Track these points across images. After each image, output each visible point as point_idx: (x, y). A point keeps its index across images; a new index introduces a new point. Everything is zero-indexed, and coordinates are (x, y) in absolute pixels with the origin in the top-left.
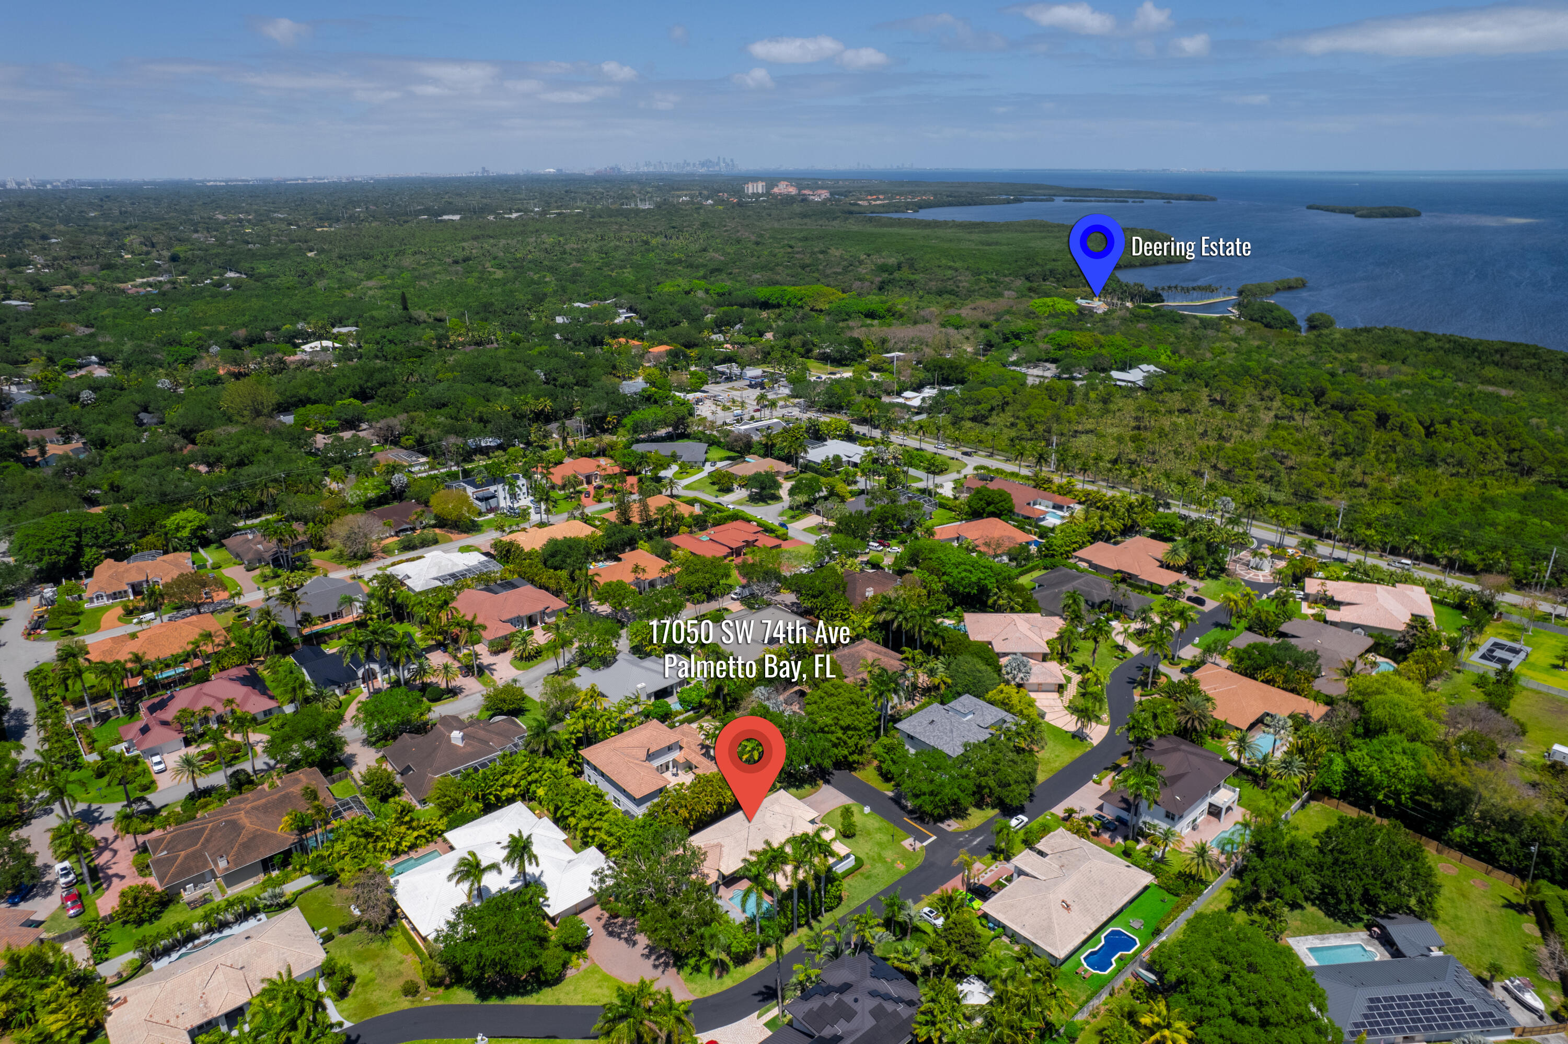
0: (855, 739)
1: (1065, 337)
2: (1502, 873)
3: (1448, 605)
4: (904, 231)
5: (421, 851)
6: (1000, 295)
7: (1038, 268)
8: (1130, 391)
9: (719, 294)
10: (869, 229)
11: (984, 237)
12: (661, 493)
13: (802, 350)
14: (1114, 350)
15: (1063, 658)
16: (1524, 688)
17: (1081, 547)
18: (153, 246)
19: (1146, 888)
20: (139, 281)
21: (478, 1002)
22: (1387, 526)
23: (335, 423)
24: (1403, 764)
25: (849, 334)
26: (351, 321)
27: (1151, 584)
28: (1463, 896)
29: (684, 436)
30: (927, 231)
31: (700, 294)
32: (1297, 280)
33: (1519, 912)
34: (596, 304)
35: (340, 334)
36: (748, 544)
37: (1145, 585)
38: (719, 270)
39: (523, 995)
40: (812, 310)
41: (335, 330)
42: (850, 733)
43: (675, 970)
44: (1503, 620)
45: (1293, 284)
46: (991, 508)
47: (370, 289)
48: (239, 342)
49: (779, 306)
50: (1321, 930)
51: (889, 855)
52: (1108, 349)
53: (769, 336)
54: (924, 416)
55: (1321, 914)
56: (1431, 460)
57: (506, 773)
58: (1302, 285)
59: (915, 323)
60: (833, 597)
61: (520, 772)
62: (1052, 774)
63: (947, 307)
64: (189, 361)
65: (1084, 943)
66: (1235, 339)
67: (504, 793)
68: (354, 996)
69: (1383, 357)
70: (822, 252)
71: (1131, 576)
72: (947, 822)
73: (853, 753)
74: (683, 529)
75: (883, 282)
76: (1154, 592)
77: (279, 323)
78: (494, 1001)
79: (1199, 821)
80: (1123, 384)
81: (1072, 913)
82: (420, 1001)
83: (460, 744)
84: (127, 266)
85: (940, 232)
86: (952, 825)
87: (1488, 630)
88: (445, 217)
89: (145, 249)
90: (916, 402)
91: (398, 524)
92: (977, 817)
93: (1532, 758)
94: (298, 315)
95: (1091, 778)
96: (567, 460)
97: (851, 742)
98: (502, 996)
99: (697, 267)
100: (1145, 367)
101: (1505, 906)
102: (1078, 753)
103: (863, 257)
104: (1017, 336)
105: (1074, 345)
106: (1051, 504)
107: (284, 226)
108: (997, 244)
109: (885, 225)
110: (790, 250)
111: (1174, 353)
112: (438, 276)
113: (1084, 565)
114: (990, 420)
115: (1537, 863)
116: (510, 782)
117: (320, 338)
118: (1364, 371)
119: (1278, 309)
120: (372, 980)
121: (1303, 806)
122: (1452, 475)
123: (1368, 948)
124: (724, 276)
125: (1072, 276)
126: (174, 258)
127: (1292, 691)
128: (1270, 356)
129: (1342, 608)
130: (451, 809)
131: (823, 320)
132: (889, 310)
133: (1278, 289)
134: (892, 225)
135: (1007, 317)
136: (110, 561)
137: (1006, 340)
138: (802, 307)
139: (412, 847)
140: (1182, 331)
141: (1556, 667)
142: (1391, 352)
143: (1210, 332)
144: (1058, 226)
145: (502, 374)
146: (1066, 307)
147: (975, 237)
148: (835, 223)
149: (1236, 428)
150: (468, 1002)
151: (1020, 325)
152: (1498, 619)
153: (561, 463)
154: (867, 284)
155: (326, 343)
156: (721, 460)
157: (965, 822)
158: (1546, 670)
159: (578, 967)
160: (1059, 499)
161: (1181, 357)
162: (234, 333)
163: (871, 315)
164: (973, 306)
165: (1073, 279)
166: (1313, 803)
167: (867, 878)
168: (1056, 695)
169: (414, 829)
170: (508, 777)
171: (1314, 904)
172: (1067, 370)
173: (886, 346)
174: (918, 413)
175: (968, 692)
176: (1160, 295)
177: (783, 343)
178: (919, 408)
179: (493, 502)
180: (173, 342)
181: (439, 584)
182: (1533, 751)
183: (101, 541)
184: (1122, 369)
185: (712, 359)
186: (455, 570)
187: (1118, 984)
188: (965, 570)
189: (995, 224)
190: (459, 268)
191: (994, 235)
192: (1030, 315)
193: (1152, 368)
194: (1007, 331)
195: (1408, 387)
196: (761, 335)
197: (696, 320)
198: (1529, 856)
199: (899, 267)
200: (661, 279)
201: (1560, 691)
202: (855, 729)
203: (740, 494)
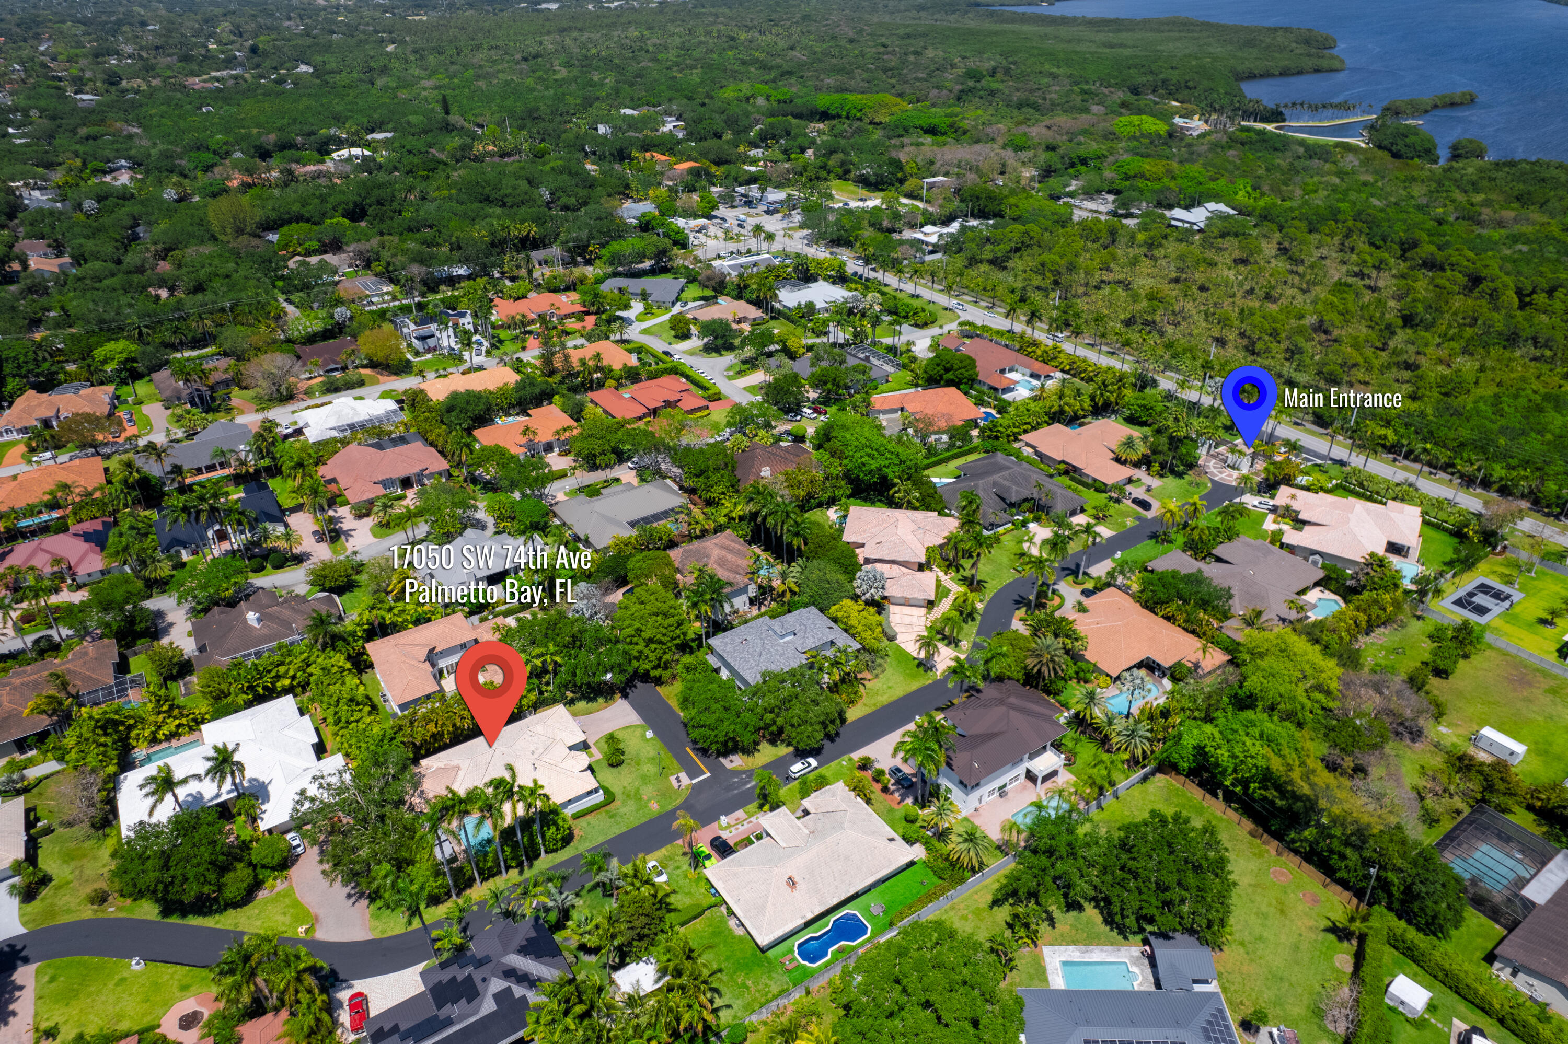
0: (659, 653)
1: (1135, 164)
2: (1339, 889)
3: (1446, 530)
4: (1027, 28)
5: (184, 739)
6: (1087, 110)
7: (1150, 78)
8: (1186, 234)
9: (779, 101)
10: (989, 25)
11: (1112, 37)
12: (607, 338)
13: (840, 171)
14: (1184, 183)
15: (951, 565)
16: (1490, 647)
17: (1034, 428)
18: (241, 35)
19: (912, 864)
20: (214, 74)
21: (159, 918)
22: (1407, 425)
23: (315, 244)
24: (1253, 751)
25: (894, 154)
26: (390, 126)
27: (1095, 480)
28: (1282, 912)
29: (665, 270)
30: (1050, 30)
31: (761, 101)
32: (1464, 94)
33: (1340, 939)
34: (645, 110)
35: (374, 141)
36: (669, 404)
37: (1090, 481)
38: (790, 73)
39: (205, 915)
40: (871, 123)
41: (369, 137)
42: (653, 646)
43: (367, 902)
44: (1508, 554)
45: (1458, 100)
46: (950, 376)
47: (425, 89)
48: (270, 148)
49: (833, 117)
50: (1091, 940)
51: (647, 791)
52: (1180, 181)
53: (810, 152)
54: (939, 256)
55: (1099, 919)
56: (1512, 339)
57: (282, 663)
58: (1470, 101)
59: (977, 141)
60: (714, 478)
61: (298, 662)
62: (874, 709)
63: (1019, 123)
64: (208, 168)
65: (808, 924)
66: (1341, 174)
67: (279, 684)
68: (43, 900)
69: (1518, 199)
70: (916, 53)
71: (1075, 469)
72: (732, 757)
73: (655, 668)
74: (611, 382)
75: (962, 91)
76: (1097, 490)
77: (315, 128)
78: (174, 920)
79: (1008, 787)
80: (1179, 224)
81: (796, 893)
82: (104, 911)
83: (256, 624)
84: (208, 56)
85: (1063, 31)
86: (735, 762)
87: (1482, 566)
88: (544, 6)
89: (232, 38)
90: (933, 239)
91: (326, 363)
92: (767, 753)
93: (1455, 740)
94: (339, 120)
95: (913, 719)
96: (532, 295)
97: (652, 656)
98: (184, 915)
99: (771, 68)
100: (1212, 206)
101: (1327, 930)
102: (915, 685)
103: (957, 60)
104: (1084, 162)
105: (1143, 176)
106: (1028, 372)
107: (378, 14)
108: (1121, 45)
109: (1007, 21)
110: (882, 49)
111: (1254, 189)
112: (500, 75)
113: (1028, 451)
114: (1010, 264)
115: (1374, 888)
116: (287, 672)
117: (353, 145)
118: (1483, 217)
119: (1416, 134)
120: (68, 883)
121: (1145, 779)
122: (1535, 359)
123: (1134, 969)
124: (793, 80)
125: (1188, 87)
126: (254, 50)
127: (1193, 632)
128: (1372, 195)
129: (1307, 528)
130: (217, 699)
131: (877, 134)
132: (951, 126)
133: (1436, 106)
134: (1013, 21)
135: (1082, 139)
136: (32, 392)
137: (1073, 165)
138: (860, 119)
139: (169, 737)
140: (1278, 161)
141: (1543, 622)
142: (1529, 193)
143: (1315, 162)
144: (1203, 24)
145: (502, 192)
146: (1154, 128)
147: (1101, 37)
148: (952, 18)
149: (1293, 286)
150: (149, 917)
151: (1092, 147)
152: (1499, 554)
153: (524, 297)
154: (945, 92)
155: (356, 151)
156: (694, 300)
157: (750, 759)
158: (1529, 626)
159: (274, 887)
160: (1038, 366)
161: (1263, 194)
162: (264, 138)
163: (931, 131)
164: (1048, 123)
165: (1186, 92)
166: (1159, 777)
167: (611, 817)
168: (923, 611)
169: (175, 718)
170: (282, 669)
171: (1097, 906)
172: (1124, 205)
173: (933, 168)
174: (932, 252)
175: (813, 604)
176: (1281, 113)
177: (819, 162)
178: (934, 245)
179: (431, 342)
180: (200, 147)
181: (335, 434)
182: (1461, 731)
183: (24, 371)
184: (1187, 208)
185: (736, 179)
186: (356, 419)
187: (823, 981)
188: (869, 455)
189: (1131, 21)
190: (524, 66)
191: (1124, 35)
192: (1110, 136)
193: (1222, 207)
194: (1073, 156)
195: (1528, 242)
196: (803, 151)
197: (741, 131)
198: (1367, 877)
199: (993, 73)
200: (724, 82)
201: (1531, 655)
202: (661, 643)
203: (695, 343)
